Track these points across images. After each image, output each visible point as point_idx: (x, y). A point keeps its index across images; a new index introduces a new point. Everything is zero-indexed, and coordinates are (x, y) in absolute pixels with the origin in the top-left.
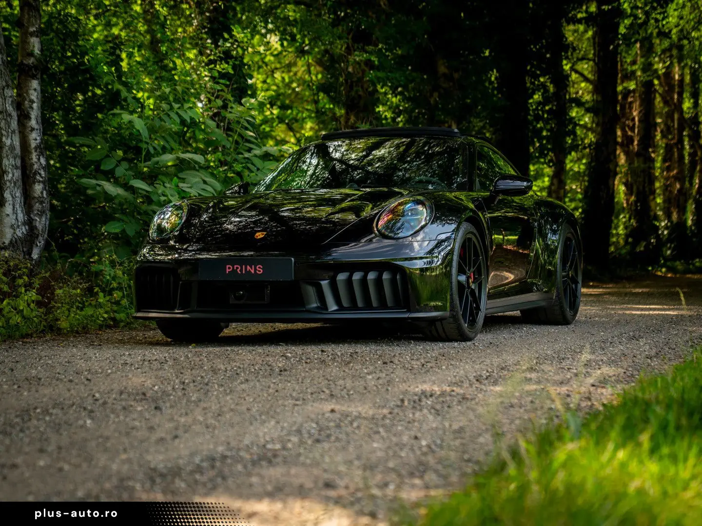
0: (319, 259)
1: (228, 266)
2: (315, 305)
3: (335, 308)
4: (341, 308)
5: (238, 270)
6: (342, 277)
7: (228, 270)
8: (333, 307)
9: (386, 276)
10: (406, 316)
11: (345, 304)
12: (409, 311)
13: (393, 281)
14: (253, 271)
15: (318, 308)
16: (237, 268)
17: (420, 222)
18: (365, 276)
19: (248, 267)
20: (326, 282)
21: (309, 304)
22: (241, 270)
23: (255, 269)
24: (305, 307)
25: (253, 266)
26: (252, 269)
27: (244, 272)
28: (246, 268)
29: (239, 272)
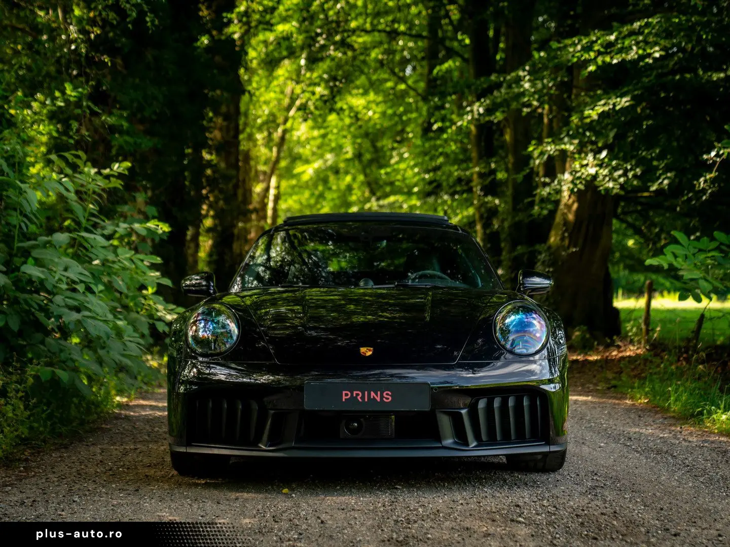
1: (344, 392)
2: (451, 441)
3: (476, 443)
4: (481, 443)
5: (359, 398)
6: (482, 404)
7: (344, 398)
8: (473, 442)
9: (526, 402)
11: (485, 437)
12: (548, 443)
13: (532, 406)
14: (378, 399)
15: (455, 443)
16: (357, 395)
19: (372, 394)
20: (466, 410)
21: (444, 439)
22: (363, 397)
23: (382, 397)
24: (441, 443)
25: (379, 393)
26: (377, 396)
27: (366, 400)
28: (369, 395)
29: (360, 400)
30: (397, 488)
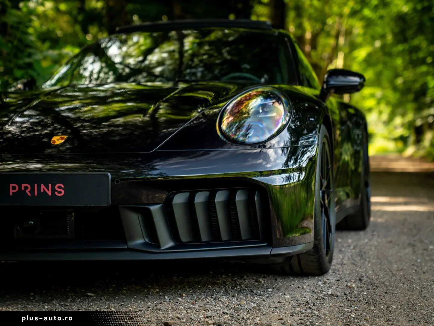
0: (141, 174)
1: (11, 185)
2: (140, 241)
3: (171, 244)
4: (179, 244)
5: (27, 191)
6: (179, 199)
7: (11, 192)
8: (167, 243)
9: (239, 197)
10: (267, 252)
11: (184, 237)
12: (271, 245)
13: (249, 203)
14: (50, 193)
15: (145, 244)
16: (26, 188)
17: (277, 122)
18: (212, 197)
19: (43, 187)
20: (158, 206)
21: (133, 239)
22: (32, 191)
23: (53, 190)
24: (126, 244)
25: (50, 185)
26: (48, 189)
27: (36, 194)
28: (39, 188)
29: (29, 194)
30: (88, 296)
